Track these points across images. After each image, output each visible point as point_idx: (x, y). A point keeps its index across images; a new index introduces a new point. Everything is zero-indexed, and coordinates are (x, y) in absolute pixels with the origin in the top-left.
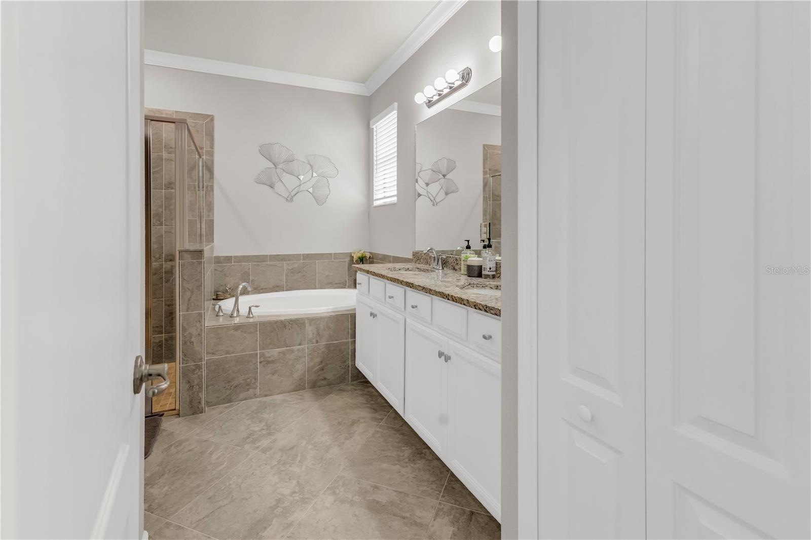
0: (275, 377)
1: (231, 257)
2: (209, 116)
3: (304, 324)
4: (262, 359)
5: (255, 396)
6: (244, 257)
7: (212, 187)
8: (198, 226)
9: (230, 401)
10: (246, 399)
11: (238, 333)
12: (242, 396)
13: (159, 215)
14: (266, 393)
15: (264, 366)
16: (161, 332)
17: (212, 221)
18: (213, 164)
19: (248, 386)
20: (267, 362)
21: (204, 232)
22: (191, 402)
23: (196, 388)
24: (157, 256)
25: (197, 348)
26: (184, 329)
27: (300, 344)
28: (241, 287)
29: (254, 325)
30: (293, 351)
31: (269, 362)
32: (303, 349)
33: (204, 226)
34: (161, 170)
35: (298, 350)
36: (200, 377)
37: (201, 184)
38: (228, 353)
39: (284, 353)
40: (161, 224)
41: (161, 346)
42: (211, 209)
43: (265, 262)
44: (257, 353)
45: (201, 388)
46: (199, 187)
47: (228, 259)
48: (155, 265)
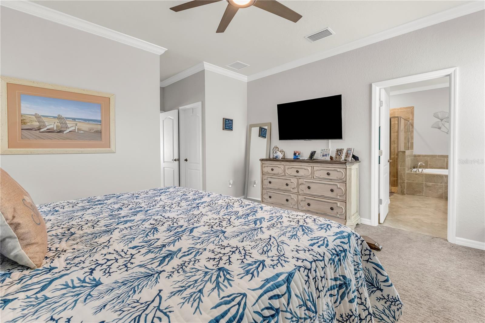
0: (430, 192)
1: (420, 155)
2: (412, 107)
3: (443, 177)
4: (425, 185)
5: (423, 196)
6: (426, 155)
7: (413, 131)
8: (408, 144)
9: (414, 195)
10: (419, 196)
11: (417, 176)
12: (418, 194)
13: (394, 141)
14: (427, 196)
15: (426, 187)
16: (394, 177)
17: (413, 143)
18: (413, 124)
19: (420, 192)
20: (427, 186)
21: (409, 146)
22: (402, 191)
23: (403, 188)
24: (393, 154)
25: (403, 177)
26: (400, 172)
27: (441, 183)
28: (420, 163)
29: (423, 174)
30: (438, 185)
31: (428, 187)
32: (442, 185)
33: (409, 144)
34: (395, 127)
35: (440, 185)
36: (404, 185)
37: (409, 131)
38: (413, 181)
39: (434, 185)
40: (395, 144)
41: (394, 181)
42: (412, 138)
43: (435, 157)
44: (423, 183)
45: (404, 188)
46: (408, 131)
47: (419, 156)
48: (392, 156)
